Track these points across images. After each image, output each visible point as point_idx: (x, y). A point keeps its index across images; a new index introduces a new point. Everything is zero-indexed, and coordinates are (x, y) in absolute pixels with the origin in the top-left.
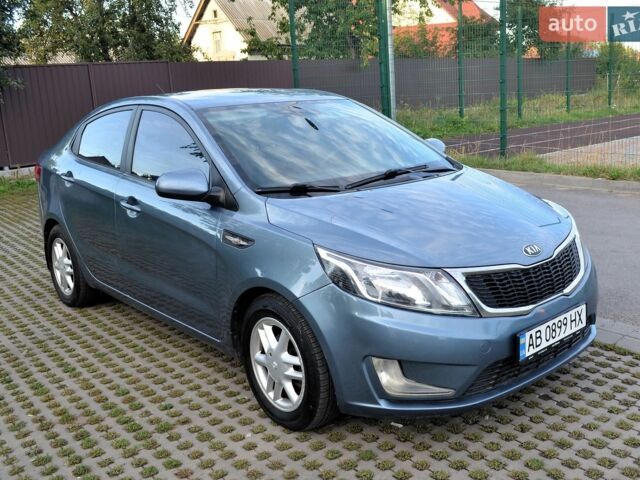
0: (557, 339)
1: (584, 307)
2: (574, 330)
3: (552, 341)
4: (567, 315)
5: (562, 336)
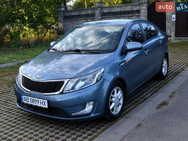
0: (34, 104)
1: (46, 101)
2: (41, 106)
3: (32, 104)
4: (39, 100)
5: (36, 104)
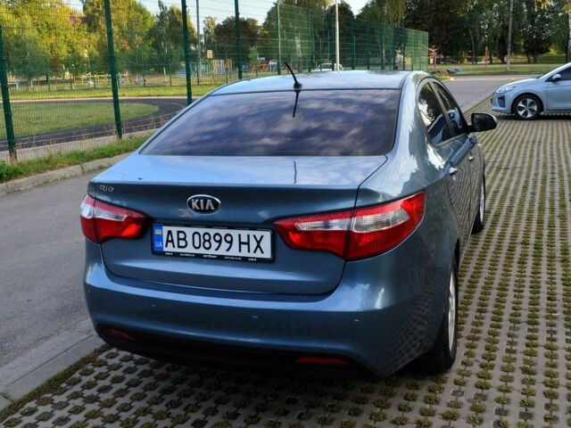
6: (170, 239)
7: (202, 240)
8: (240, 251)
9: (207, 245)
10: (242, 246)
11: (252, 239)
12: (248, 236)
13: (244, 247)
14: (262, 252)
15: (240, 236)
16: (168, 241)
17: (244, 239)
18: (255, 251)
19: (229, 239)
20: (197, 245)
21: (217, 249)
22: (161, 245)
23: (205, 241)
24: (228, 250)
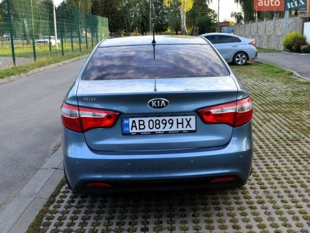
6: (134, 125)
7: (155, 124)
8: (178, 128)
9: (158, 126)
10: (179, 125)
11: (185, 121)
12: (183, 119)
13: (180, 126)
14: (191, 127)
15: (177, 119)
16: (132, 126)
17: (180, 121)
18: (186, 127)
19: (171, 122)
20: (151, 127)
21: (164, 128)
22: (128, 129)
23: (156, 124)
24: (170, 128)
